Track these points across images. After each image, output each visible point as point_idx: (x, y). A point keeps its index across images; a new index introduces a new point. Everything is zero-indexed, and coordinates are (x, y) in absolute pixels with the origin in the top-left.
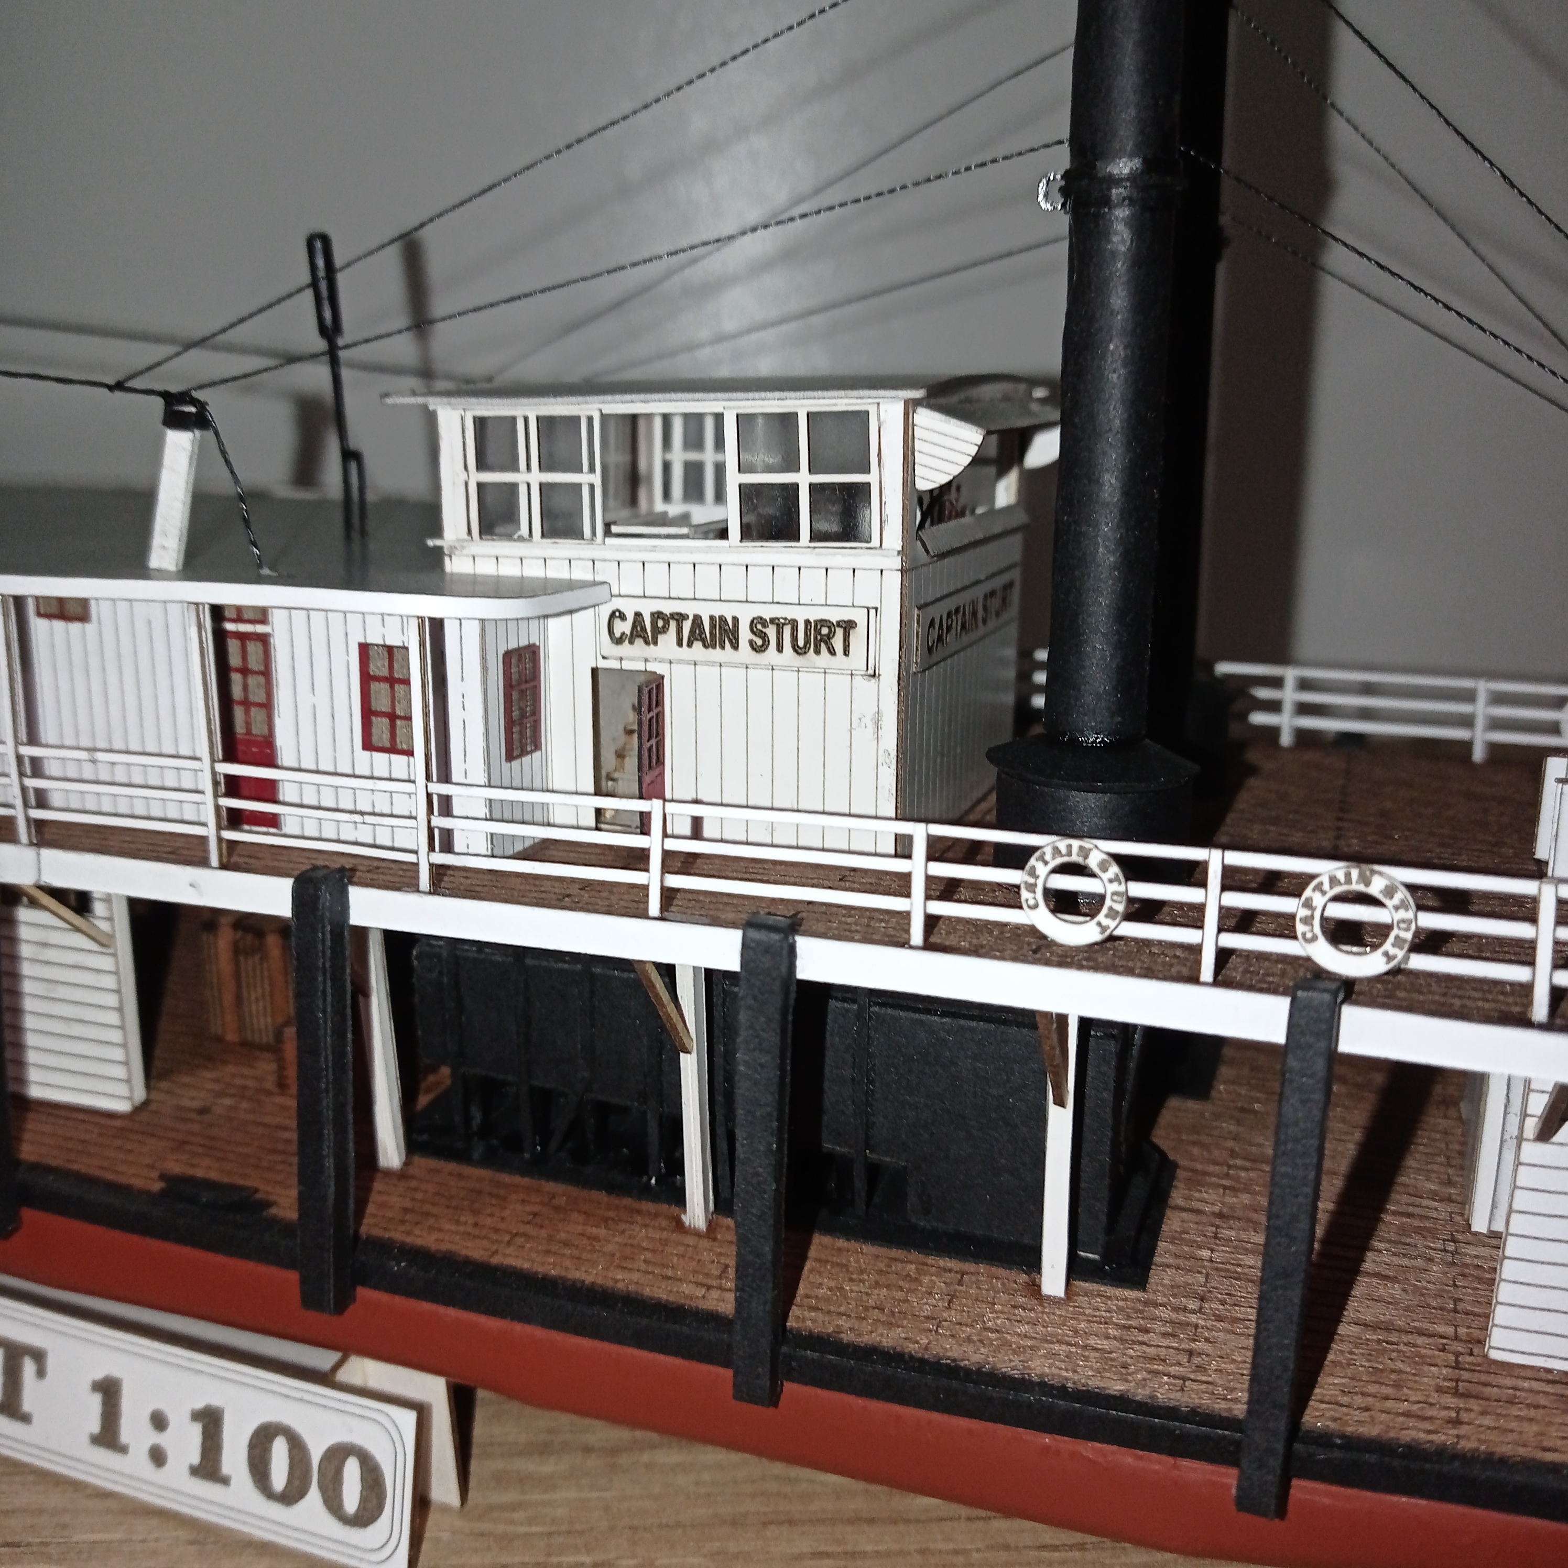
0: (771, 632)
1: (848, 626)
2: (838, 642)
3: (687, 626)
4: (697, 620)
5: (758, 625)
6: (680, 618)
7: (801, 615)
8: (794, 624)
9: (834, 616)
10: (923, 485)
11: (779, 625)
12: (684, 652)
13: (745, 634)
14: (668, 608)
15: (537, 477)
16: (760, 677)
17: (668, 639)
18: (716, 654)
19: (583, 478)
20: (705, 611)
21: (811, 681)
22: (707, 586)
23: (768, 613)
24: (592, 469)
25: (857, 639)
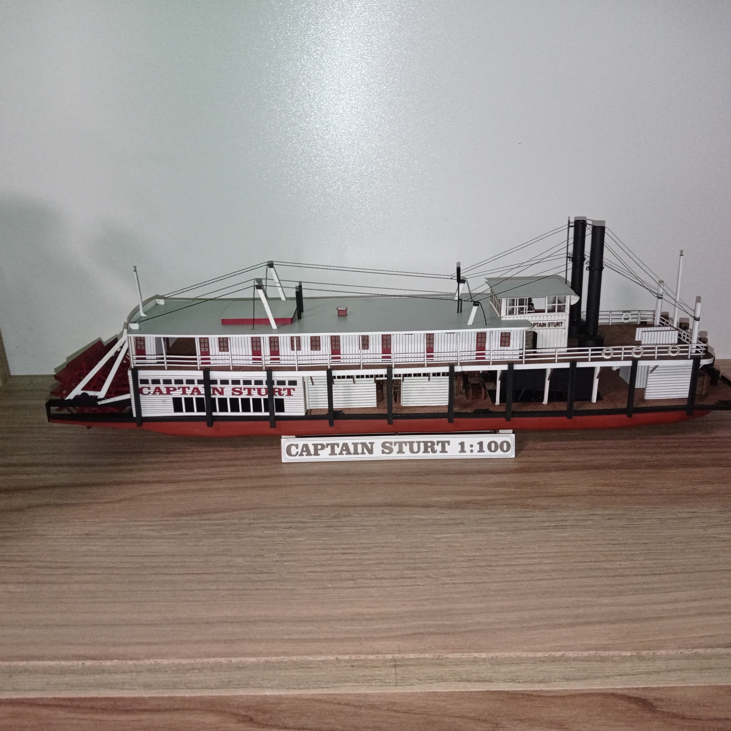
0: (551, 324)
1: (562, 323)
2: (560, 325)
3: (538, 325)
4: (540, 324)
5: (549, 324)
6: (537, 323)
7: (555, 322)
8: (554, 323)
9: (560, 321)
10: (572, 304)
11: (552, 323)
12: (538, 328)
13: (547, 325)
14: (536, 322)
15: (518, 307)
16: (548, 330)
17: (536, 327)
18: (543, 328)
19: (524, 306)
20: (541, 322)
21: (556, 330)
22: (541, 318)
23: (550, 322)
24: (526, 305)
25: (563, 324)
